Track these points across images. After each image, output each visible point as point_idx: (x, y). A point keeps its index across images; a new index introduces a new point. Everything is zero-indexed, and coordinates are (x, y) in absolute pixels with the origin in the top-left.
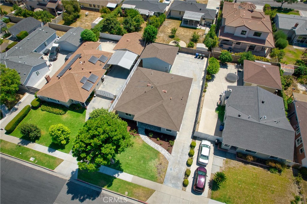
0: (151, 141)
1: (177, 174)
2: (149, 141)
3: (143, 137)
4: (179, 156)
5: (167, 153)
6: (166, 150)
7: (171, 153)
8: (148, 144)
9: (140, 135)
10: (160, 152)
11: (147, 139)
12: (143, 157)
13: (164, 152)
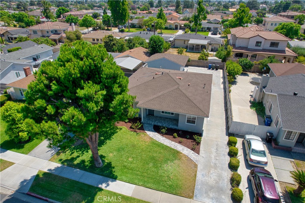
0: (164, 138)
1: (216, 183)
2: (162, 138)
3: (151, 134)
4: (213, 156)
5: (192, 153)
6: (189, 150)
7: (198, 153)
8: (159, 141)
9: (146, 131)
10: (181, 151)
11: (157, 136)
12: (153, 158)
13: (187, 152)
